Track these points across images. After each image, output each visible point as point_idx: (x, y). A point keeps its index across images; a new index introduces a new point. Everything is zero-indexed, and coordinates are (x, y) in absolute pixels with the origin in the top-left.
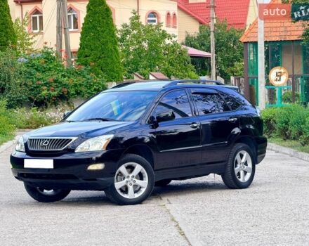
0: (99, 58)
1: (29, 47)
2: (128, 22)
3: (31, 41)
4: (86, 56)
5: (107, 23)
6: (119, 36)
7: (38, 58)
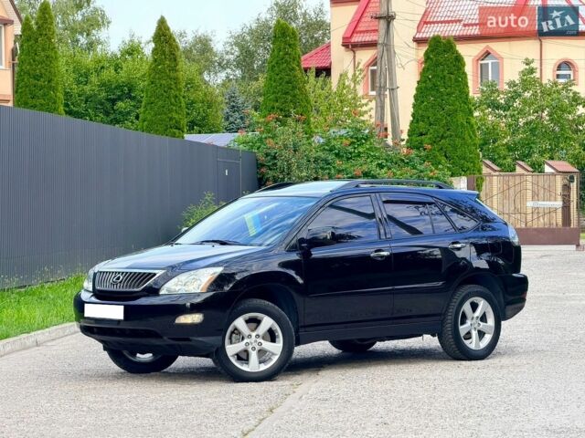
0: (442, 137)
1: (362, 118)
2: (517, 79)
3: (364, 109)
4: (421, 134)
5: (457, 81)
6: (502, 101)
7: (341, 137)
